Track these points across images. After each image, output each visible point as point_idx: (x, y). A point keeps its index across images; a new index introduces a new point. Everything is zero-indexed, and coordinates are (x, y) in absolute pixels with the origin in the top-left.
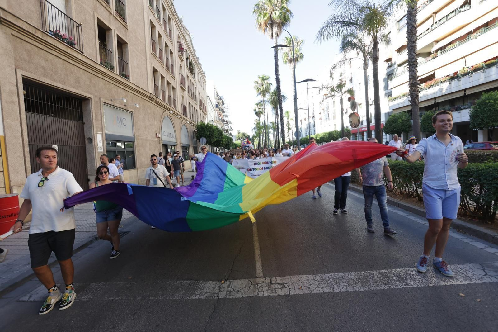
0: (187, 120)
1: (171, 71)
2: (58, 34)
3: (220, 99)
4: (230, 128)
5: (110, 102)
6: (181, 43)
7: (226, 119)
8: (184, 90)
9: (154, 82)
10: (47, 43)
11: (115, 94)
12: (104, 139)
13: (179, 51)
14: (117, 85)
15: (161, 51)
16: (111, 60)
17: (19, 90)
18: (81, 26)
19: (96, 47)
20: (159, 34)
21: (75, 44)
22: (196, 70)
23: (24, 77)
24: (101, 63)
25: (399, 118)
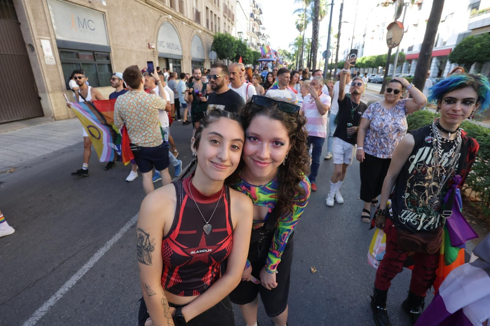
3: (256, 6)
7: (262, 32)
12: (56, 47)
25: (478, 42)
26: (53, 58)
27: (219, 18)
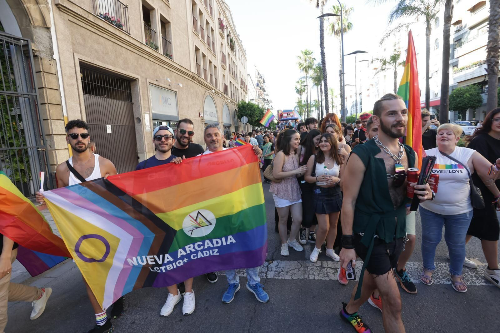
0: (228, 99)
1: (212, 50)
2: (107, 17)
3: (261, 77)
4: (271, 107)
5: (156, 83)
6: (222, 19)
7: (266, 98)
8: (225, 69)
9: (196, 61)
10: (98, 27)
11: (160, 74)
12: (151, 119)
13: (220, 29)
14: (162, 65)
15: (202, 29)
16: (156, 40)
17: (77, 73)
18: (127, 7)
19: (141, 28)
20: (200, 11)
21: (122, 26)
22: (237, 48)
23: (81, 61)
24: (146, 44)
25: (466, 92)
26: (150, 126)
27: (238, 89)
